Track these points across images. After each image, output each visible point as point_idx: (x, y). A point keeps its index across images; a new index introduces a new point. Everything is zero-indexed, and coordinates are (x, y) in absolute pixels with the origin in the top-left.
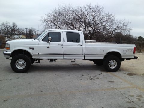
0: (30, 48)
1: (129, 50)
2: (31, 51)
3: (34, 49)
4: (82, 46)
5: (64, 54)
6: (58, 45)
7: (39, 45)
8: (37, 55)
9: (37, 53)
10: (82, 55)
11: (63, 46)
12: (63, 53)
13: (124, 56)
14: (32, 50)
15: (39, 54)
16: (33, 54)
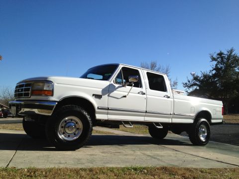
0: (93, 95)
3: (101, 97)
4: (170, 99)
8: (106, 111)
9: (106, 106)
11: (145, 96)
12: (145, 110)
15: (108, 109)
16: (98, 108)
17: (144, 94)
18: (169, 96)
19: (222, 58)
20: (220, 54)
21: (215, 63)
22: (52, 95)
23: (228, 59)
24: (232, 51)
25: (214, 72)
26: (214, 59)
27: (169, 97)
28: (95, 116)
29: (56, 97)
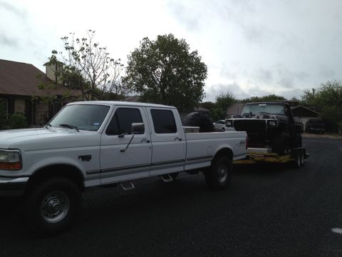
0: (80, 157)
3: (90, 158)
4: (182, 142)
5: (152, 165)
6: (142, 141)
7: (102, 147)
8: (98, 175)
9: (98, 168)
11: (150, 144)
12: (150, 162)
15: (101, 171)
16: (88, 173)
17: (148, 142)
18: (180, 138)
22: (21, 168)
27: (180, 140)
28: (83, 185)
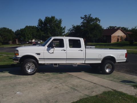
1: (122, 55)
2: (37, 57)
3: (40, 54)
5: (67, 59)
6: (62, 50)
7: (44, 51)
10: (83, 59)
13: (117, 60)
14: (38, 55)
16: (39, 59)
17: (65, 50)
19: (86, 18)
20: (86, 16)
21: (83, 20)
22: (18, 55)
23: (89, 18)
24: (90, 15)
25: (82, 24)
26: (82, 18)
27: (82, 51)
29: (20, 56)
